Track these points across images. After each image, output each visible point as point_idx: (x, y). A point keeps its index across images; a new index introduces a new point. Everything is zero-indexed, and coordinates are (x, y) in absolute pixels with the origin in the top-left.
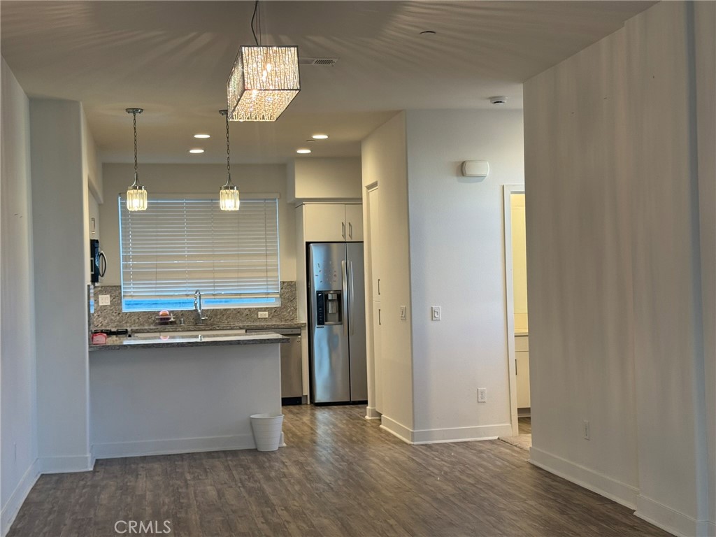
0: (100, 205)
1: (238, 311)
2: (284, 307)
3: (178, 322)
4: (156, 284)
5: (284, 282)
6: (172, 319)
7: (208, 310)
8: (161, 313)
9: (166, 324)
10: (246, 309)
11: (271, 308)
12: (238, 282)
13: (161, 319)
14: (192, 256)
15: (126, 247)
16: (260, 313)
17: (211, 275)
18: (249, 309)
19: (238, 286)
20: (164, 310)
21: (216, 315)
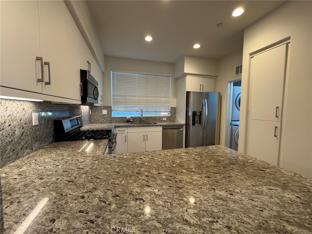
0: (103, 73)
1: (156, 117)
2: (172, 116)
3: (134, 121)
4: (125, 106)
5: (172, 107)
6: (132, 120)
7: (145, 117)
8: (127, 118)
9: (129, 122)
10: (158, 117)
11: (167, 117)
12: (156, 107)
13: (127, 120)
14: (139, 96)
15: (113, 91)
16: (163, 118)
17: (146, 104)
18: (160, 117)
19: (155, 108)
20: (128, 117)
21: (148, 119)
